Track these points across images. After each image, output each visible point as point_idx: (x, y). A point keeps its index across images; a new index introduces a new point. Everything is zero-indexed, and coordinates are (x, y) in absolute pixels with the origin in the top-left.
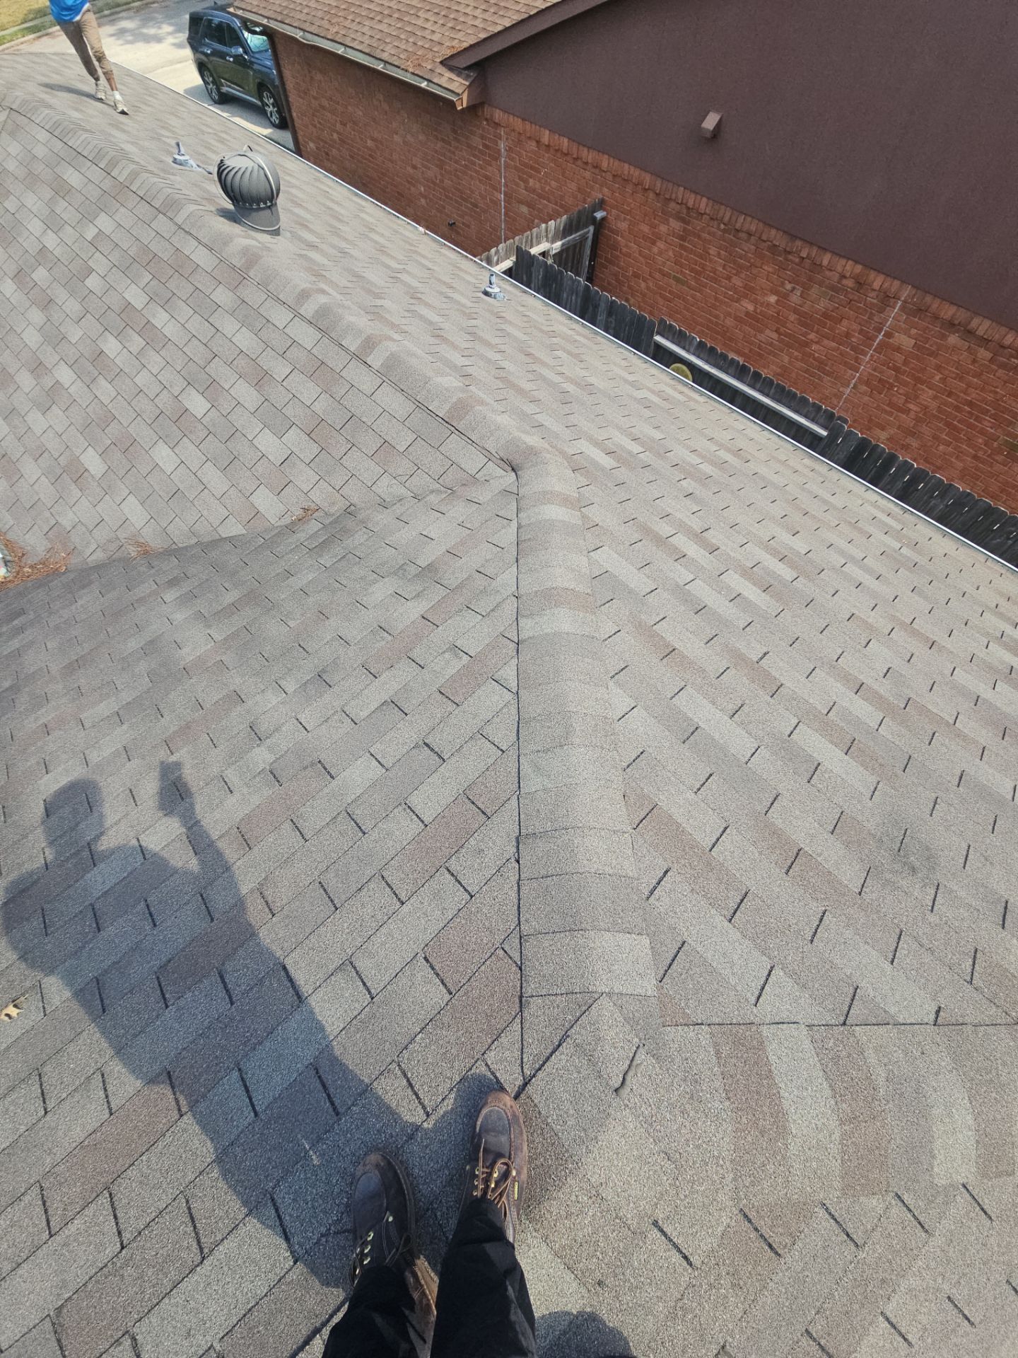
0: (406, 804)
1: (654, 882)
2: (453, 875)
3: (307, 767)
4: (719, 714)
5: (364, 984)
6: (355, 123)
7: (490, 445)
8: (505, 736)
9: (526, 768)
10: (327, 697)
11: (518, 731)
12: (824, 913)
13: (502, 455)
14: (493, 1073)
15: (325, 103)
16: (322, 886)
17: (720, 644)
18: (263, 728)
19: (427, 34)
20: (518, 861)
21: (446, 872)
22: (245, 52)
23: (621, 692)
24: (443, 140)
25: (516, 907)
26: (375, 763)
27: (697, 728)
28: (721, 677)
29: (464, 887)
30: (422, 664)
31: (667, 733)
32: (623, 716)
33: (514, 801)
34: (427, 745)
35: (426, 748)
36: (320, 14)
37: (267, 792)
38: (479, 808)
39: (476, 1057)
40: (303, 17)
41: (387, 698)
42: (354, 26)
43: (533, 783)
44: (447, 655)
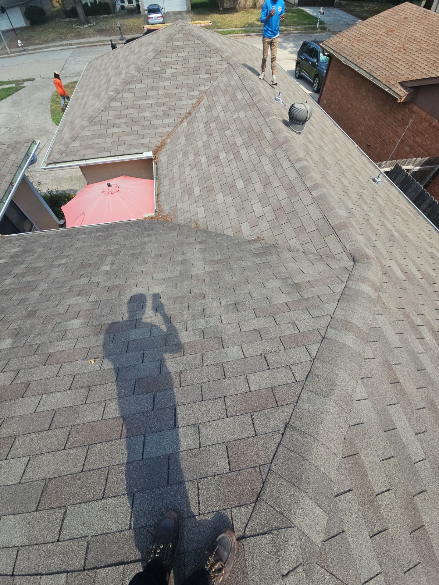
0: (246, 376)
1: (342, 491)
2: (252, 420)
3: (216, 337)
4: (410, 429)
5: (200, 439)
6: (347, 98)
7: (348, 246)
8: (300, 375)
9: (303, 395)
10: (235, 315)
11: (307, 376)
12: (418, 564)
13: (351, 252)
14: (232, 520)
15: (339, 87)
16: (201, 388)
17: (425, 393)
18: (207, 312)
19: (399, 71)
20: (283, 435)
21: (250, 416)
22: (317, 61)
23: (364, 388)
24: (383, 113)
25: (273, 454)
26: (241, 351)
27: (395, 429)
28: (419, 410)
29: (254, 429)
30: (278, 323)
31: (378, 422)
32: (359, 400)
33: (292, 407)
34: (265, 358)
35: (264, 359)
36: (356, 53)
37: (198, 338)
38: (276, 399)
39: (228, 507)
40: (348, 53)
41: (257, 328)
42: (368, 61)
43: (304, 404)
44: (289, 325)
